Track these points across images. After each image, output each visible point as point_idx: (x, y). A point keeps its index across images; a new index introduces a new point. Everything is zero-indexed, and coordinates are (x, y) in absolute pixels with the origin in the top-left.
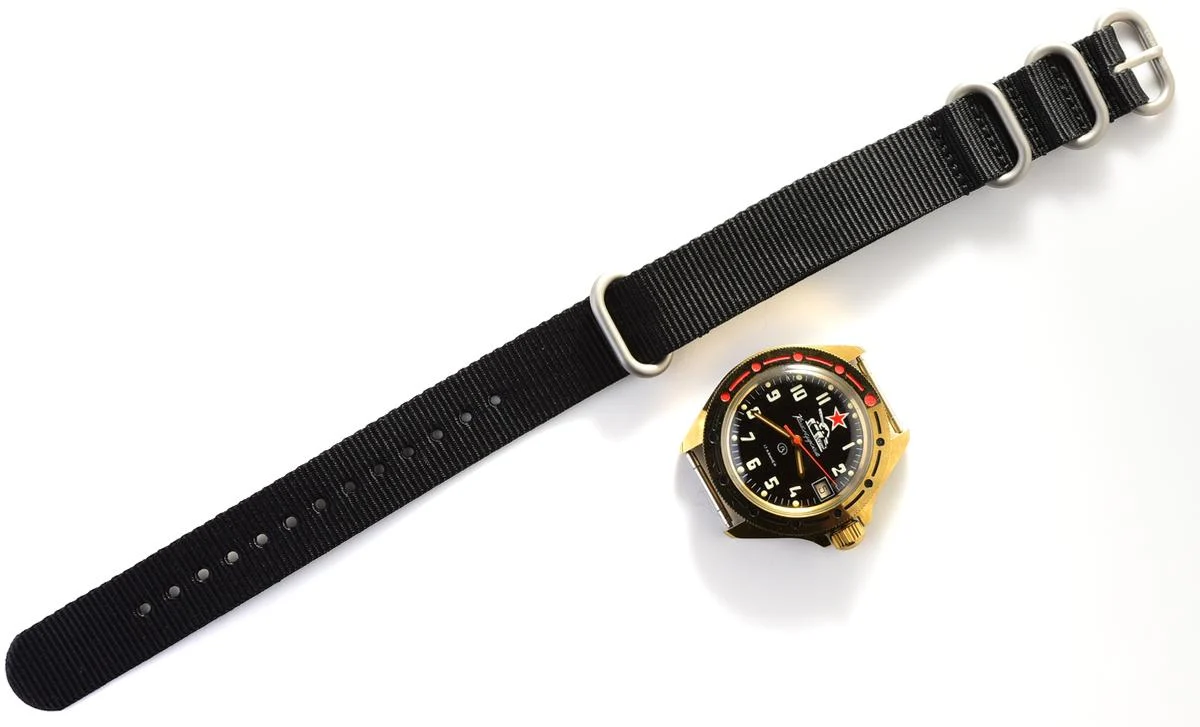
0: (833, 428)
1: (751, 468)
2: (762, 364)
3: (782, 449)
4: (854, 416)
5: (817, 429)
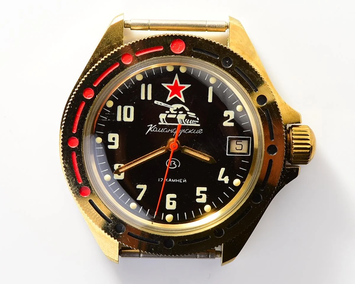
0: (182, 99)
1: (174, 207)
2: (74, 135)
3: (173, 164)
4: (183, 70)
5: (174, 116)
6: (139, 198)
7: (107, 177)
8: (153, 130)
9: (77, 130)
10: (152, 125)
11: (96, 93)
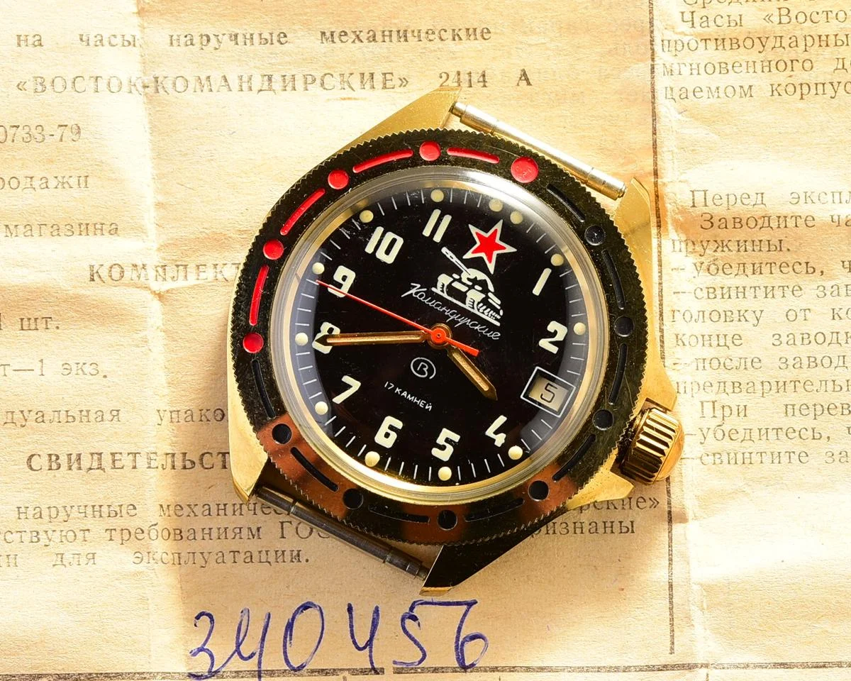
0: (491, 267)
1: (388, 443)
2: (280, 238)
3: (423, 369)
4: (515, 219)
5: (464, 289)
6: (339, 399)
7: (302, 338)
8: (418, 296)
9: (289, 232)
10: (419, 286)
11: (351, 184)
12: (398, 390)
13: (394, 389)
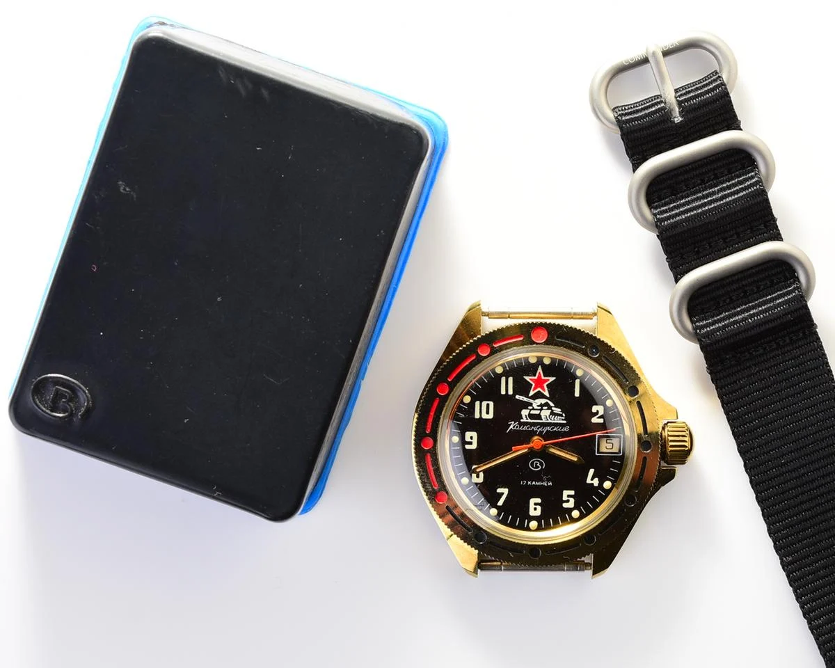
0: (547, 393)
1: (538, 513)
2: (428, 435)
3: (537, 465)
4: (547, 361)
5: (537, 412)
6: (500, 503)
7: (465, 480)
8: (515, 428)
9: (431, 429)
10: (513, 422)
11: (451, 388)
12: (529, 483)
13: (527, 483)
